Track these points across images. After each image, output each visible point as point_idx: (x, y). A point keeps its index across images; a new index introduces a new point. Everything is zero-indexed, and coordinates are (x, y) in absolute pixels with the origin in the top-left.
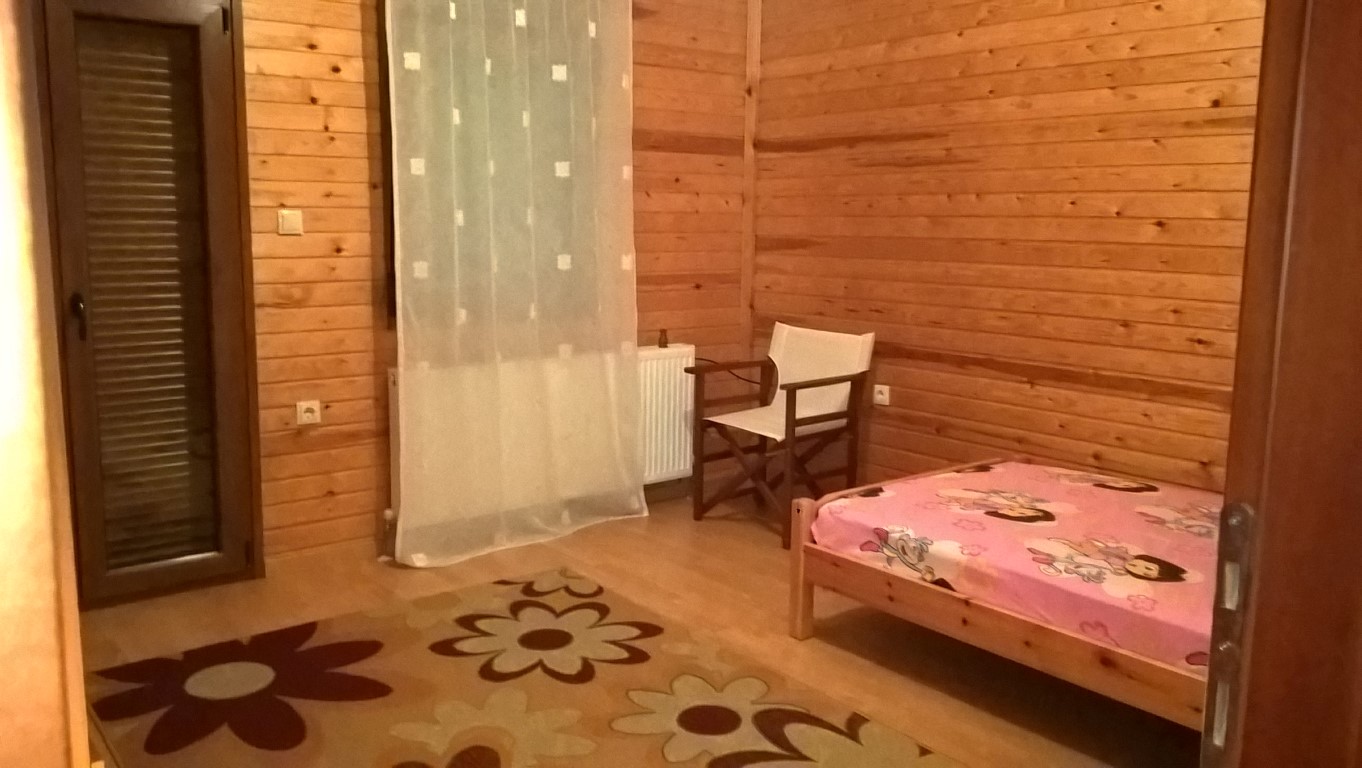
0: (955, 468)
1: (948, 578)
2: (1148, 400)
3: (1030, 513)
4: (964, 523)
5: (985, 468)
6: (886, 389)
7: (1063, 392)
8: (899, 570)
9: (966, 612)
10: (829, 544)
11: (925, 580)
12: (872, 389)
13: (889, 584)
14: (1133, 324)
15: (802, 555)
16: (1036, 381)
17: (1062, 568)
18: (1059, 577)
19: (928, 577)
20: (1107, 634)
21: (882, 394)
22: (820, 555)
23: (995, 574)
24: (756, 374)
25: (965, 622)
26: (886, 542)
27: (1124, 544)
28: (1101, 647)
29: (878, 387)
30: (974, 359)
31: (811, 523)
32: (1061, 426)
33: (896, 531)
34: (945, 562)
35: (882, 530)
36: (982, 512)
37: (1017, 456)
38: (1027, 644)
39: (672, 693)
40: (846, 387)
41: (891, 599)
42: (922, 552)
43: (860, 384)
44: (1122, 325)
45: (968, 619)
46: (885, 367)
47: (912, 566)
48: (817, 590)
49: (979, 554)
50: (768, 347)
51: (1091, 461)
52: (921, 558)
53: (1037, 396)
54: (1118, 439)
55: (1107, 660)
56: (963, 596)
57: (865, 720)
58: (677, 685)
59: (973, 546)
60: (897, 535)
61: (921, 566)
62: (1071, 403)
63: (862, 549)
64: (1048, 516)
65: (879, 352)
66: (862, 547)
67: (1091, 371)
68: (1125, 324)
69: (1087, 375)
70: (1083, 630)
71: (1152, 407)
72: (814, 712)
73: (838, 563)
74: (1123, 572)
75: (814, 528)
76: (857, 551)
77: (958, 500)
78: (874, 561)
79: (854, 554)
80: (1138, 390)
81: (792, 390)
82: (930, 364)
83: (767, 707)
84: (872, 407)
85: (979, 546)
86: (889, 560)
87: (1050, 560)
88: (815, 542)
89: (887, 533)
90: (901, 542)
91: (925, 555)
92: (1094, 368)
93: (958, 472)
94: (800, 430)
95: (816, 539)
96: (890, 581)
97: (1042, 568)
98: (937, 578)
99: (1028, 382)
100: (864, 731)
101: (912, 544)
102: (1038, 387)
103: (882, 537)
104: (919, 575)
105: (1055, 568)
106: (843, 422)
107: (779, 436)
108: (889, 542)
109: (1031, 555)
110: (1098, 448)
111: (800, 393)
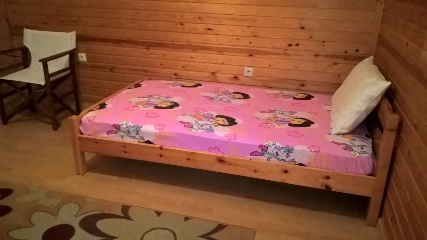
0: (128, 87)
1: (151, 140)
2: (193, 52)
3: (169, 104)
4: (149, 115)
5: (138, 86)
6: (84, 55)
7: (160, 51)
8: (128, 140)
9: (160, 152)
10: (91, 134)
11: (140, 142)
12: (78, 56)
13: (124, 147)
14: (184, 23)
15: (78, 140)
16: (149, 48)
17: (197, 128)
18: (197, 132)
19: (142, 141)
20: (219, 150)
21: (83, 57)
22: (87, 139)
23: (172, 135)
24: (19, 53)
25: (161, 156)
26: (119, 129)
27: (209, 112)
28: (218, 156)
29: (80, 54)
30: (123, 40)
31: (79, 126)
32: (161, 64)
33: (124, 125)
34: (149, 134)
35: (116, 125)
36: (152, 108)
37: (146, 78)
38: (188, 159)
39: (33, 225)
40: (67, 57)
41: (126, 152)
42: (138, 132)
43: (73, 54)
44: (180, 24)
45: (161, 154)
46: (83, 45)
47: (133, 137)
48: (86, 153)
49: (163, 128)
50: (22, 40)
51: (174, 76)
52: (137, 133)
53: (150, 54)
54: (182, 67)
55: (221, 161)
56: (159, 146)
57: (129, 207)
58: (33, 219)
59: (159, 125)
60: (125, 126)
61: (138, 137)
62: (165, 55)
63: (107, 133)
64: (176, 105)
65: (79, 39)
66: (108, 133)
67: (170, 43)
68: (182, 24)
69: (168, 44)
70: (210, 151)
71: (194, 55)
72: (107, 212)
73: (96, 141)
74: (217, 125)
75: (81, 128)
76: (106, 135)
77: (140, 103)
78: (115, 138)
79: (104, 136)
80: (189, 49)
81: (45, 62)
82: (102, 43)
83: (84, 216)
84: (79, 63)
85: (162, 125)
86: (122, 137)
87: (190, 126)
88: (82, 134)
89: (120, 126)
90: (127, 129)
91: (139, 132)
92: (171, 41)
93: (129, 89)
94: (52, 79)
95: (83, 132)
96: (124, 145)
97: (190, 129)
98: (145, 140)
99: (146, 48)
100: (131, 213)
101: (133, 129)
102: (151, 50)
103: (118, 128)
104: (137, 140)
105: (195, 129)
106: (68, 72)
107: (43, 83)
108: (121, 129)
109: (183, 125)
110: (176, 71)
111: (50, 63)
